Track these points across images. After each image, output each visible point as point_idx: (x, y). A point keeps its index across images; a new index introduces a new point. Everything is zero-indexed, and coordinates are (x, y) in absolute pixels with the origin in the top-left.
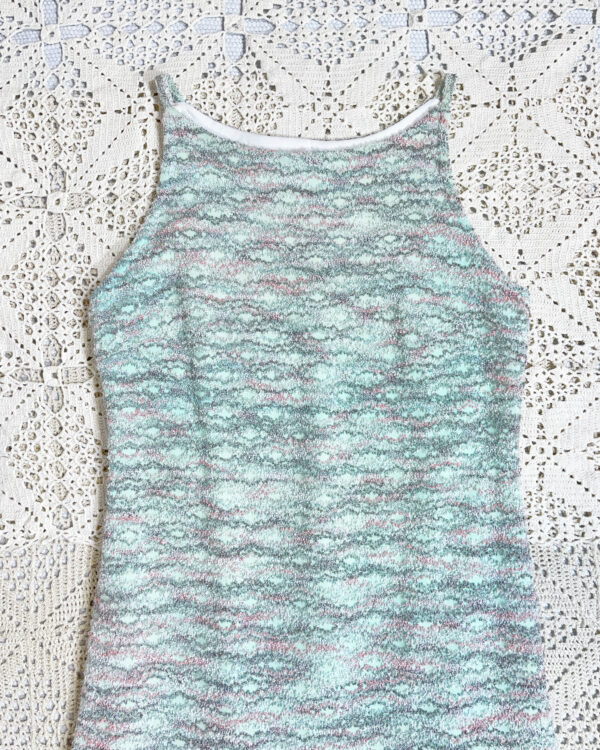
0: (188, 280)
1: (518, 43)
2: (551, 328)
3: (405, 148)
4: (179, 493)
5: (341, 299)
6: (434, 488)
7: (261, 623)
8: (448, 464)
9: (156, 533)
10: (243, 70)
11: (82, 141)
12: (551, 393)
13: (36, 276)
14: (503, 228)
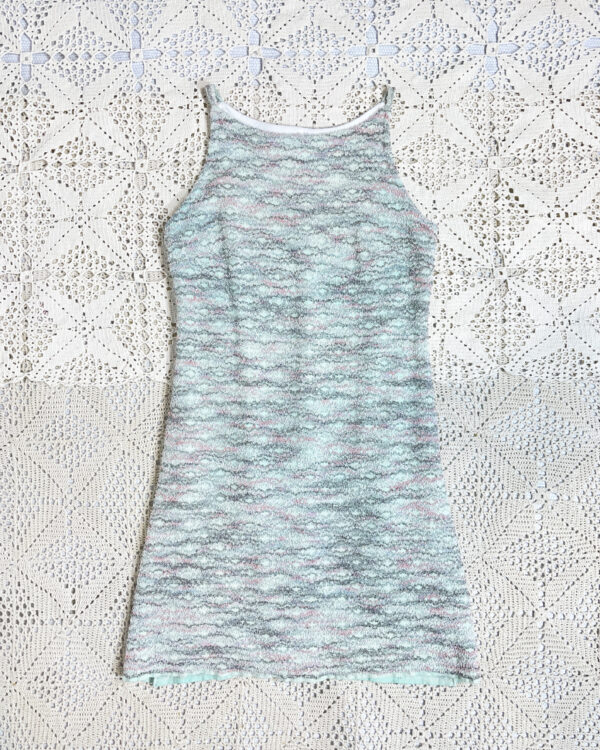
0: (226, 216)
1: (436, 67)
2: (452, 250)
3: (363, 134)
4: (220, 349)
5: (321, 229)
6: (376, 346)
7: (271, 426)
8: (385, 331)
9: (206, 374)
10: (261, 82)
11: (157, 126)
12: (451, 290)
13: (129, 213)
14: (424, 187)
